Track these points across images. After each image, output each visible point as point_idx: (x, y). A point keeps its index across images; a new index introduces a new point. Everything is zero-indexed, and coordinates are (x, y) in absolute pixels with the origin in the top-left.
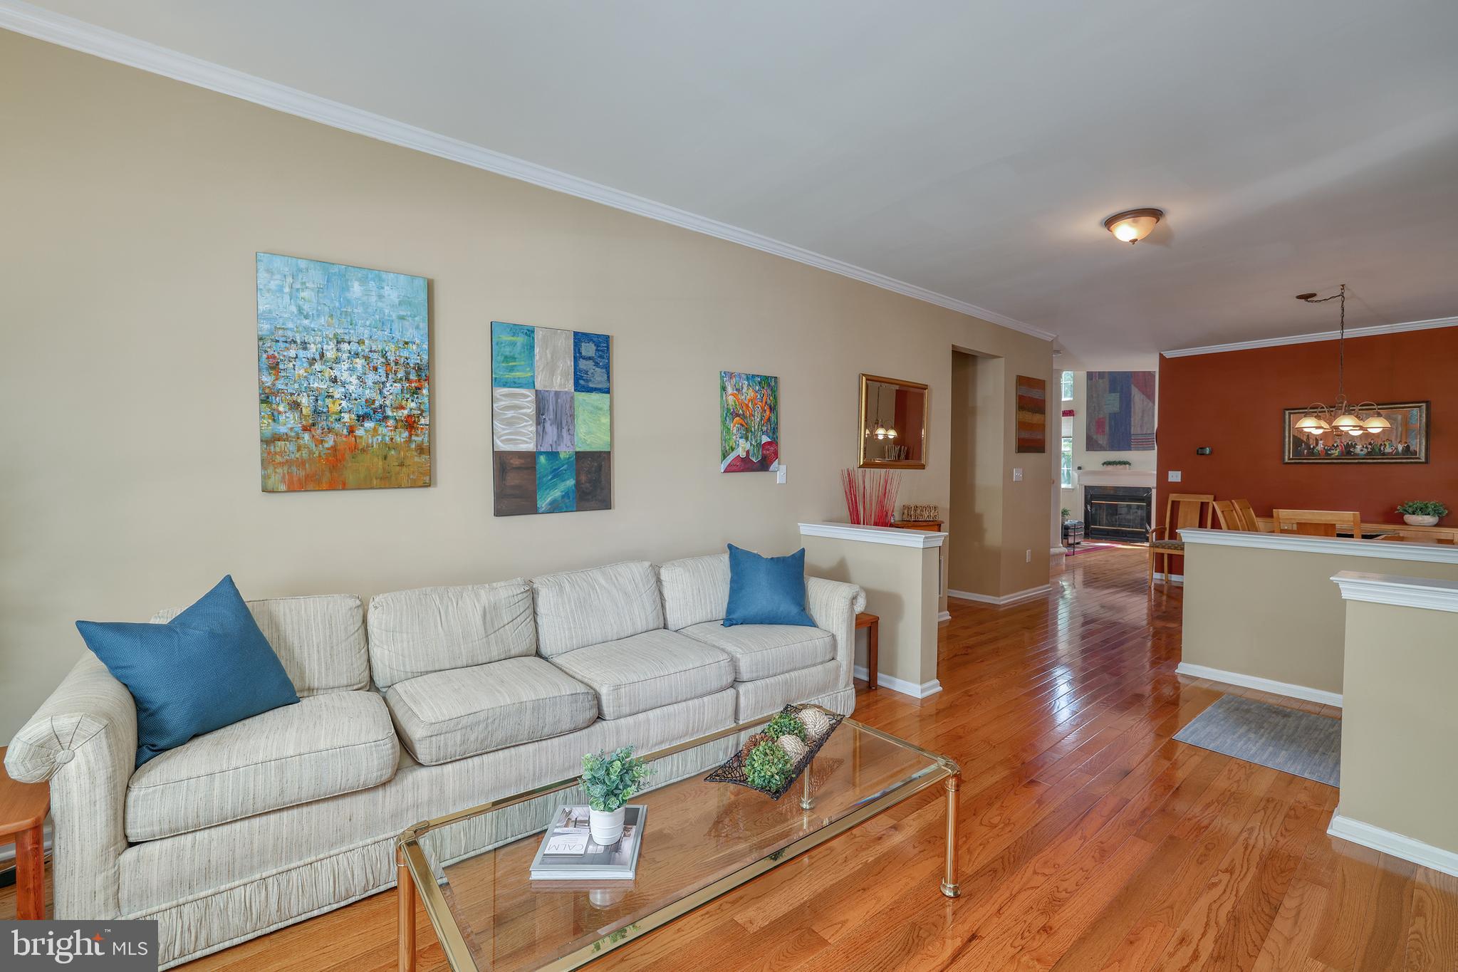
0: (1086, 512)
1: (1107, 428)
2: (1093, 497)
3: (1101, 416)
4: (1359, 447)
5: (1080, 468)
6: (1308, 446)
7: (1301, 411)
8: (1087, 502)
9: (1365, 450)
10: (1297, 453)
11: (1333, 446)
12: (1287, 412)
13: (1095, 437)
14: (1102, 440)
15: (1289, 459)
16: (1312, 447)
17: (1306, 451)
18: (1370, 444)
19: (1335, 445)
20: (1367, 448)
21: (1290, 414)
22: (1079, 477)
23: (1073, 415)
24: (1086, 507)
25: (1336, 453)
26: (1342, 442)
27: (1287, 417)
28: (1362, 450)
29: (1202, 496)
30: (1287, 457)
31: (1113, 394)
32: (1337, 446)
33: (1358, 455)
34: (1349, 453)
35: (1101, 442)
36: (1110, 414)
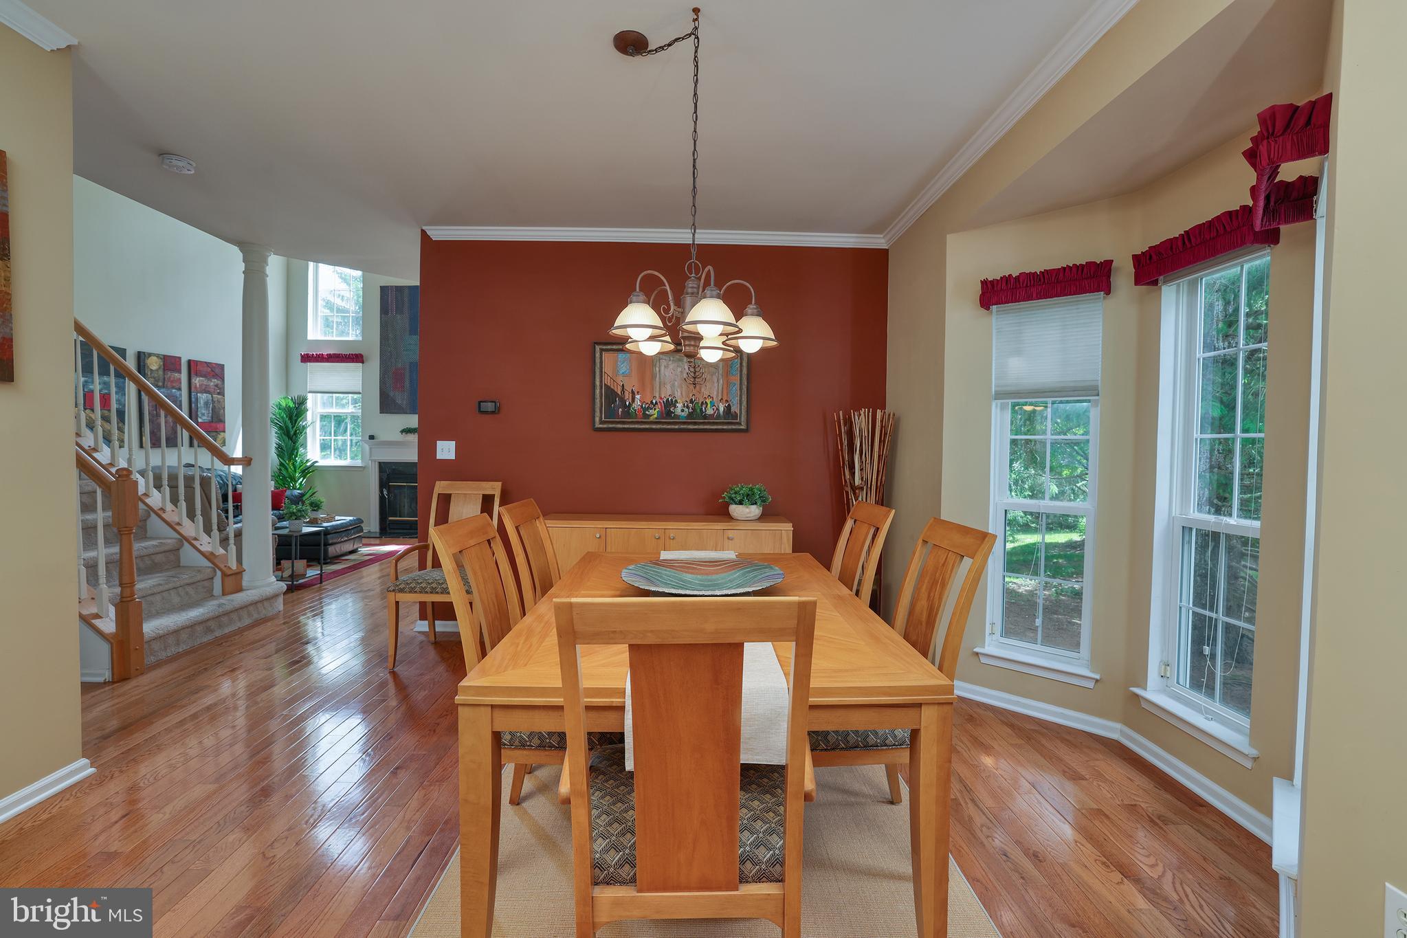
0: (382, 498)
1: (407, 384)
2: (389, 479)
3: (400, 365)
4: (679, 406)
5: (372, 437)
6: (623, 401)
7: (614, 347)
8: (383, 484)
9: (687, 410)
10: (610, 413)
11: (652, 402)
12: (598, 348)
13: (392, 394)
14: (400, 398)
15: (601, 422)
16: (627, 403)
17: (620, 410)
18: (691, 401)
19: (654, 401)
20: (688, 407)
21: (602, 350)
22: (371, 449)
23: (363, 362)
24: (381, 492)
25: (654, 413)
26: (661, 398)
27: (598, 355)
28: (683, 411)
29: (484, 484)
30: (597, 419)
31: (414, 336)
32: (656, 402)
33: (677, 417)
34: (669, 414)
35: (399, 402)
36: (411, 363)
